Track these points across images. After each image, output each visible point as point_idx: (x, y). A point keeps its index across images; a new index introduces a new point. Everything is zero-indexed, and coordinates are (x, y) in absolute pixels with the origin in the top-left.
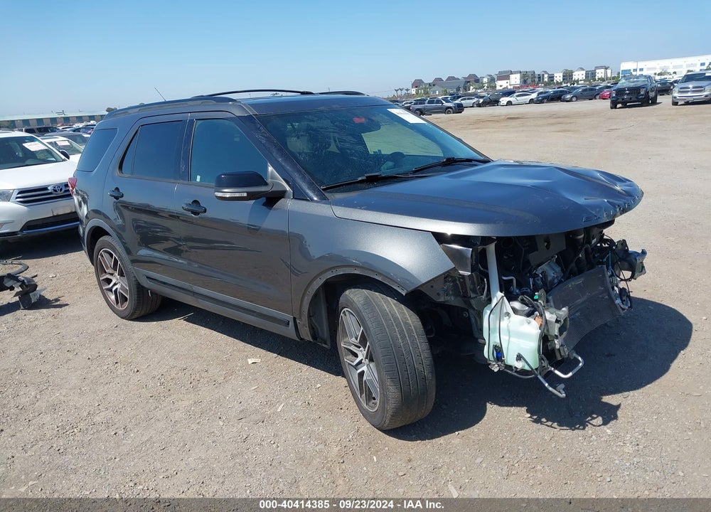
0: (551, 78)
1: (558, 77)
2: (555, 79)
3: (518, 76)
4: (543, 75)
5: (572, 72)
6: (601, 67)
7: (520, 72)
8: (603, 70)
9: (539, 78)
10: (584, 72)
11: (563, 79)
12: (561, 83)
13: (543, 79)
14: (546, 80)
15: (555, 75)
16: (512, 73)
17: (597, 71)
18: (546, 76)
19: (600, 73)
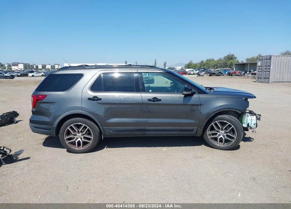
0: (37, 67)
1: (40, 67)
2: (39, 67)
3: (22, 65)
4: (33, 65)
5: (46, 65)
6: (56, 65)
7: (23, 64)
8: (57, 66)
9: (32, 66)
10: (50, 66)
11: (42, 68)
12: (42, 69)
13: (34, 67)
14: (35, 67)
15: (39, 66)
16: (19, 63)
17: (55, 66)
18: (35, 66)
19: (56, 67)
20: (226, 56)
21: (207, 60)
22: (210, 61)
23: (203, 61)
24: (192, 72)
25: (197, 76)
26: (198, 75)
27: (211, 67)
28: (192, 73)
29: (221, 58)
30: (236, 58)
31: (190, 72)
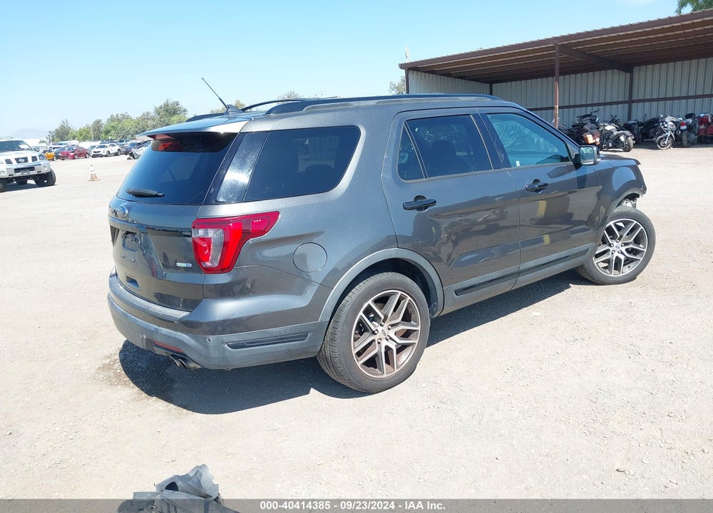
20: (161, 107)
21: (112, 119)
22: (119, 121)
23: (98, 122)
24: (101, 150)
25: (129, 159)
26: (128, 156)
27: (130, 136)
28: (103, 151)
29: (148, 113)
30: (185, 111)
31: (95, 150)
